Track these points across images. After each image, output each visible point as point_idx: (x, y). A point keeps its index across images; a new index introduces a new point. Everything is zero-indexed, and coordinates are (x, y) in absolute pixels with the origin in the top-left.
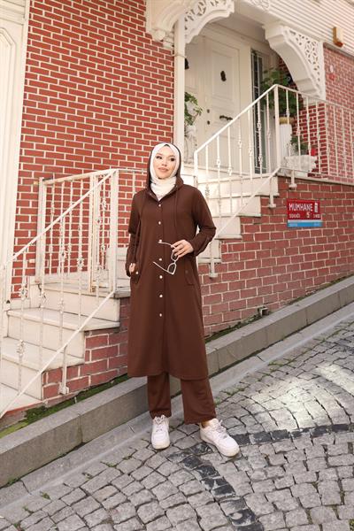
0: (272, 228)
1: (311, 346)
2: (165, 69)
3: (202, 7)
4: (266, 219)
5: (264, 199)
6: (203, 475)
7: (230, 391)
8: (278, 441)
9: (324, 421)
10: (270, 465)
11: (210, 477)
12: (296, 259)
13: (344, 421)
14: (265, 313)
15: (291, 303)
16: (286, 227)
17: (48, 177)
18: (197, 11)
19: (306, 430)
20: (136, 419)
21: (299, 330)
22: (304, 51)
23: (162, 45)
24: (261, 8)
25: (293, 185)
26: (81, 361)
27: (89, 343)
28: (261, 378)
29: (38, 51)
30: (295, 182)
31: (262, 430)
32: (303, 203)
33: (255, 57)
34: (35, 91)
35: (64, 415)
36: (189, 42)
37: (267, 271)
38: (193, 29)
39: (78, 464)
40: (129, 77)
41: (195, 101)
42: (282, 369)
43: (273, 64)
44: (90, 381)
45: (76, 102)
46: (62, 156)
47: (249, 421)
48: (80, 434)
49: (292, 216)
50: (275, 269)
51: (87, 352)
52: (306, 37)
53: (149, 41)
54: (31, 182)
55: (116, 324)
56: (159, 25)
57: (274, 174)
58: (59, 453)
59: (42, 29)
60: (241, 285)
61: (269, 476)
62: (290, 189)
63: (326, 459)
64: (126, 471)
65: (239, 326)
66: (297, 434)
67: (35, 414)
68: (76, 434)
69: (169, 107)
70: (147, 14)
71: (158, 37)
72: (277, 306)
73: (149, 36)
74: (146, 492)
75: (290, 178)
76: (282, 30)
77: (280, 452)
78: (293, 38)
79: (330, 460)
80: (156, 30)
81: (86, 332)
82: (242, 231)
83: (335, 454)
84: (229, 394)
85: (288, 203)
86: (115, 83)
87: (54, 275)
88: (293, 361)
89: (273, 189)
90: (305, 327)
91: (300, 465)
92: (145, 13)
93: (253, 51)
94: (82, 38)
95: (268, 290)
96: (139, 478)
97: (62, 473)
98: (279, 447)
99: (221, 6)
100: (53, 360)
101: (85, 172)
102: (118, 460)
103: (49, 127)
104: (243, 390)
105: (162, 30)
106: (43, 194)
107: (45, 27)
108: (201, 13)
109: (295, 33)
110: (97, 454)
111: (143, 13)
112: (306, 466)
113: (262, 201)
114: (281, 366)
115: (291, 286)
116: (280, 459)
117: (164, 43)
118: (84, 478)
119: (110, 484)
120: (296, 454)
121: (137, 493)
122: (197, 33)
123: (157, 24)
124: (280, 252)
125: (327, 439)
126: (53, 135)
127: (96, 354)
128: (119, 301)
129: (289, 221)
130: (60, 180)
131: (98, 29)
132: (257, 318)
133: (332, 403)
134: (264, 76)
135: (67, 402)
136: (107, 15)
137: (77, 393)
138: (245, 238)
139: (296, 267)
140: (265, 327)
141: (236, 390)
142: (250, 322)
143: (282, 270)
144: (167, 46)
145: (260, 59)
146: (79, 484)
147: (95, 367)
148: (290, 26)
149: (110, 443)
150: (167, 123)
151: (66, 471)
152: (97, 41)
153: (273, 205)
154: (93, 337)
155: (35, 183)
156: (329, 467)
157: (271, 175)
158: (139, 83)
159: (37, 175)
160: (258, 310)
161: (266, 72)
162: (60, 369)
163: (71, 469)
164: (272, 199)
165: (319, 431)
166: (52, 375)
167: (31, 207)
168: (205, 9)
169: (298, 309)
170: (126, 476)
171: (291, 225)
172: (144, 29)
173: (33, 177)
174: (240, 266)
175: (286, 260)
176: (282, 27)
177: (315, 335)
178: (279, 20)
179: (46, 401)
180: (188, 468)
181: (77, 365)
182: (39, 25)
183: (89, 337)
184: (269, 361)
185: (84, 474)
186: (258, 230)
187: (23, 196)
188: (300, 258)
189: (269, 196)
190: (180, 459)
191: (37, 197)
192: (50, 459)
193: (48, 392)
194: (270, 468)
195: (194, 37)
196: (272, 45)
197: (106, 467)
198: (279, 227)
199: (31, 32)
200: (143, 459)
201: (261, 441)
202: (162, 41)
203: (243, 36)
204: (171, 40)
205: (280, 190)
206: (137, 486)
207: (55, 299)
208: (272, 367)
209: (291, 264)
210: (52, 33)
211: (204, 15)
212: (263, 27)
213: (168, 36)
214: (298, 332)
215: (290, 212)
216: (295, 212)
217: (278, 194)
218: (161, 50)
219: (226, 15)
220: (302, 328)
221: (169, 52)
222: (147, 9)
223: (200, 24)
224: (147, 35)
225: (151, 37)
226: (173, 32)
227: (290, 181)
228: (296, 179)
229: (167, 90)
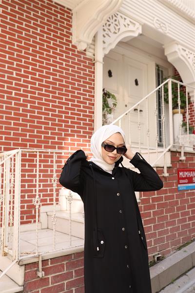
0: (165, 192)
2: (87, 72)
3: (117, 28)
5: (159, 170)
12: (183, 214)
14: (160, 259)
15: (179, 249)
16: (177, 190)
18: (113, 30)
21: (186, 272)
22: (191, 63)
23: (85, 54)
25: (183, 158)
30: (184, 155)
32: (190, 171)
33: (158, 70)
36: (107, 52)
37: (162, 226)
38: (110, 44)
40: (58, 77)
43: (171, 73)
49: (181, 181)
50: (168, 224)
52: (193, 53)
53: (74, 51)
56: (82, 37)
57: (167, 149)
62: (181, 160)
69: (91, 100)
70: (73, 30)
71: (81, 47)
72: (169, 252)
75: (180, 152)
76: (176, 48)
78: (184, 54)
80: (80, 42)
82: (140, 196)
85: (178, 171)
86: (46, 82)
89: (166, 162)
90: (191, 269)
92: (71, 29)
93: (157, 65)
94: (18, 46)
95: (162, 240)
99: (131, 27)
105: (84, 42)
108: (117, 31)
109: (185, 51)
111: (69, 29)
115: (180, 235)
117: (87, 53)
122: (113, 47)
123: (80, 37)
124: (172, 210)
129: (179, 186)
132: (153, 263)
136: (39, 29)
139: (184, 220)
140: (159, 275)
143: (173, 223)
144: (89, 54)
145: (162, 71)
148: (182, 45)
150: (89, 112)
152: (31, 48)
153: (166, 174)
157: (165, 150)
158: (66, 82)
160: (154, 257)
164: (165, 170)
168: (119, 29)
169: (185, 255)
171: (180, 189)
172: (71, 42)
175: (177, 216)
176: (176, 45)
178: (174, 40)
186: (154, 195)
188: (187, 213)
189: (163, 167)
196: (170, 59)
198: (171, 191)
202: (85, 50)
203: (150, 55)
204: (92, 51)
205: (172, 162)
209: (181, 218)
211: (118, 34)
212: (163, 47)
213: (90, 48)
214: (184, 274)
215: (180, 178)
216: (184, 179)
217: (170, 165)
218: (84, 58)
219: (136, 35)
220: (189, 270)
221: (91, 60)
222: (73, 26)
223: (115, 40)
224: (73, 46)
225: (77, 48)
226: (94, 45)
227: (180, 155)
228: (185, 153)
229: (89, 87)
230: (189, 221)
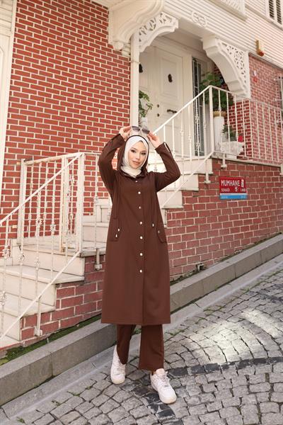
0: (207, 200)
1: (238, 295)
2: (123, 73)
3: (153, 24)
4: (202, 193)
5: (201, 177)
6: (150, 402)
7: (173, 332)
8: (210, 372)
9: (248, 356)
10: (203, 392)
11: (155, 403)
12: (226, 225)
13: (263, 355)
14: (202, 269)
15: (222, 260)
16: (219, 199)
17: (29, 159)
18: (148, 27)
19: (232, 363)
20: (97, 356)
22: (233, 59)
23: (120, 54)
24: (199, 24)
25: (224, 165)
26: (53, 308)
27: (60, 294)
28: (198, 321)
29: (21, 58)
30: (226, 163)
31: (197, 363)
32: (232, 179)
33: (195, 64)
34: (19, 89)
35: (37, 354)
36: (142, 51)
37: (204, 235)
38: (146, 41)
39: (49, 394)
40: (94, 79)
41: (147, 98)
42: (215, 314)
43: (210, 69)
44: (60, 325)
45: (52, 98)
46: (40, 142)
47: (187, 356)
48: (51, 369)
49: (223, 190)
50: (211, 233)
51: (58, 301)
52: (235, 48)
53: (110, 51)
54: (15, 162)
55: (82, 278)
56: (119, 38)
57: (209, 156)
58: (34, 385)
59: (25, 40)
60: (182, 246)
61: (203, 401)
62: (222, 168)
63: (248, 387)
64: (87, 399)
65: (181, 279)
66: (226, 367)
67: (14, 352)
68: (47, 369)
69: (127, 102)
70: (109, 29)
71: (117, 47)
72: (211, 262)
73: (111, 46)
74: (103, 415)
75: (222, 160)
76: (216, 42)
77: (212, 382)
78: (225, 49)
79: (251, 387)
80: (116, 42)
81: (57, 285)
82: (183, 202)
83: (255, 382)
84: (172, 334)
85: (220, 179)
86: (83, 84)
87: (33, 238)
88: (224, 307)
89: (208, 169)
90: (234, 280)
91: (227, 392)
92: (108, 28)
93: (194, 59)
94: (57, 47)
95: (204, 250)
96: (98, 405)
97: (35, 401)
98: (211, 377)
99: (168, 23)
100: (30, 308)
101: (59, 154)
102: (81, 390)
103: (30, 119)
104: (183, 331)
105: (121, 42)
106: (24, 172)
107: (28, 38)
108: (152, 28)
109: (226, 45)
110: (64, 385)
111: (105, 28)
112: (232, 393)
113: (199, 178)
114: (214, 311)
115: (223, 246)
116: (212, 388)
117: (123, 52)
118: (53, 405)
119: (74, 410)
120: (225, 383)
121: (96, 416)
122: (148, 44)
123: (117, 36)
124: (213, 219)
125: (249, 370)
126: (33, 125)
127: (65, 303)
128: (84, 259)
129: (221, 194)
130: (37, 161)
131: (70, 40)
132: (195, 272)
133: (254, 341)
134: (202, 79)
135: (41, 342)
136: (77, 29)
137: (49, 335)
138: (186, 207)
139: (227, 231)
140: (202, 280)
141: (177, 331)
142: (190, 276)
143: (215, 233)
144: (125, 54)
145: (199, 65)
146: (49, 410)
147: (64, 313)
148: (222, 39)
149: (75, 376)
150: (125, 115)
151: (39, 399)
152: (69, 50)
153: (208, 182)
154: (62, 289)
155: (18, 163)
156: (250, 393)
157: (207, 157)
158: (102, 83)
159: (20, 157)
160: (197, 266)
161: (204, 75)
162: (36, 315)
163: (43, 397)
164: (207, 177)
165: (243, 364)
166: (29, 320)
167: (14, 183)
168: (155, 26)
169: (228, 265)
170: (87, 403)
171: (222, 198)
172: (107, 41)
173: (16, 159)
174: (182, 230)
175: (219, 226)
176: (216, 40)
177: (242, 286)
178: (213, 34)
179: (23, 342)
180: (137, 396)
181: (49, 312)
182: (23, 37)
183: (59, 288)
184: (205, 308)
185: (53, 402)
186: (197, 202)
187: (8, 174)
188: (230, 224)
189: (205, 175)
190: (131, 389)
191: (19, 175)
192: (27, 390)
193: (25, 334)
194: (203, 395)
195: (147, 48)
196: (208, 54)
197: (72, 395)
198: (213, 199)
199: (16, 43)
200: (102, 389)
201: (197, 373)
202: (121, 50)
203: (186, 47)
204: (128, 50)
205: (213, 170)
206: (96, 411)
207: (32, 258)
208: (207, 313)
209: (223, 228)
210: (33, 44)
211: (154, 30)
212: (202, 40)
213: (126, 47)
214: (228, 283)
215: (222, 187)
216: (226, 187)
217: (212, 173)
218: (120, 58)
219: (172, 30)
220: (232, 281)
221: (126, 59)
222: (109, 26)
223: (151, 37)
224: (109, 46)
225: (112, 47)
226: (130, 44)
227: (222, 163)
228: (226, 160)
229: (125, 89)
230: (232, 232)
